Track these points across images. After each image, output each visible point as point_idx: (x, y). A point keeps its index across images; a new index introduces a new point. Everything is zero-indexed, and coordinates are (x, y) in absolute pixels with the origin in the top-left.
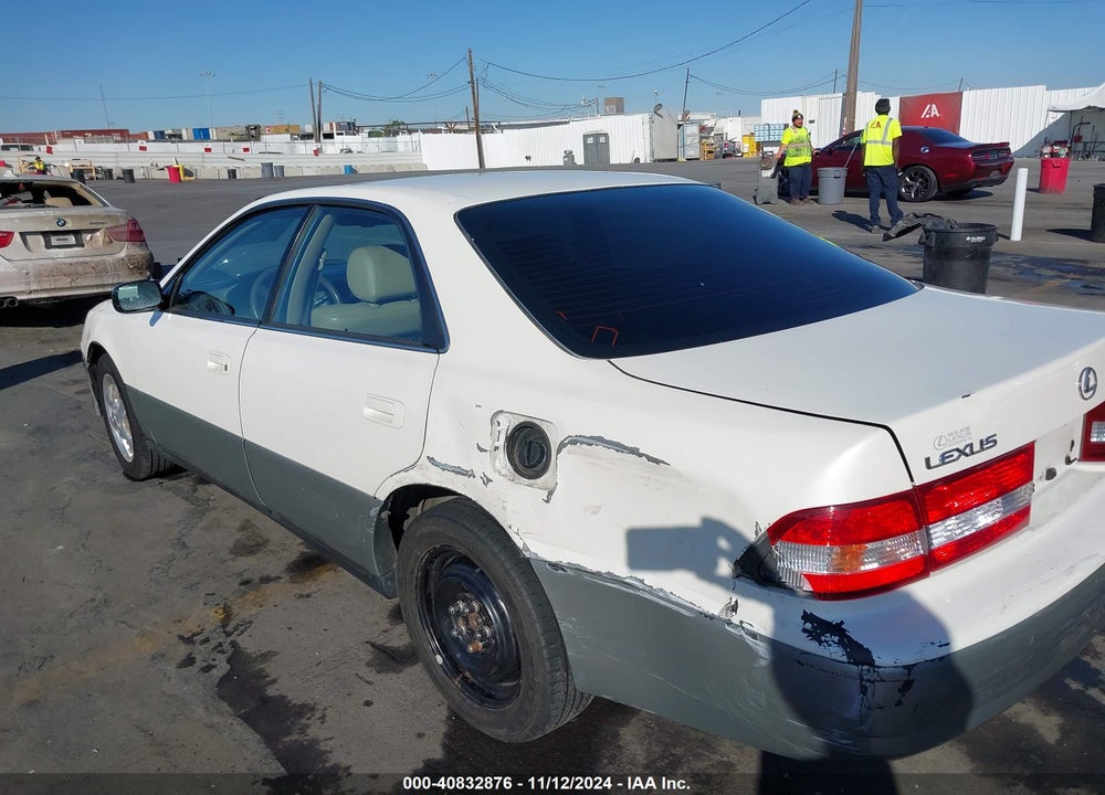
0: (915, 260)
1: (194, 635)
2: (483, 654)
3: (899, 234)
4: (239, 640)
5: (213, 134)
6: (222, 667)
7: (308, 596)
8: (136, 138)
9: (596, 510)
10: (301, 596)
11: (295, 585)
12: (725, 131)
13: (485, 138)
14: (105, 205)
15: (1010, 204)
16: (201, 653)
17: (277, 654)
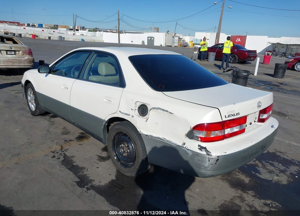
0: (231, 78)
1: (54, 151)
2: (127, 156)
3: (227, 71)
4: (66, 153)
5: (44, 26)
6: (62, 158)
7: (81, 145)
8: (22, 25)
9: (157, 124)
10: (80, 145)
11: (78, 142)
12: (185, 40)
13: (121, 35)
14: (22, 44)
15: (255, 66)
16: (56, 155)
17: (75, 156)
